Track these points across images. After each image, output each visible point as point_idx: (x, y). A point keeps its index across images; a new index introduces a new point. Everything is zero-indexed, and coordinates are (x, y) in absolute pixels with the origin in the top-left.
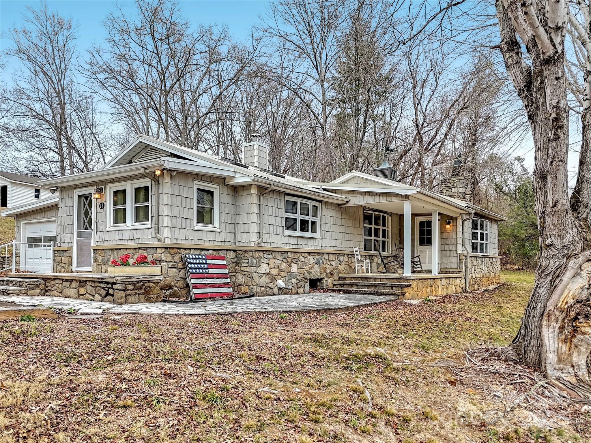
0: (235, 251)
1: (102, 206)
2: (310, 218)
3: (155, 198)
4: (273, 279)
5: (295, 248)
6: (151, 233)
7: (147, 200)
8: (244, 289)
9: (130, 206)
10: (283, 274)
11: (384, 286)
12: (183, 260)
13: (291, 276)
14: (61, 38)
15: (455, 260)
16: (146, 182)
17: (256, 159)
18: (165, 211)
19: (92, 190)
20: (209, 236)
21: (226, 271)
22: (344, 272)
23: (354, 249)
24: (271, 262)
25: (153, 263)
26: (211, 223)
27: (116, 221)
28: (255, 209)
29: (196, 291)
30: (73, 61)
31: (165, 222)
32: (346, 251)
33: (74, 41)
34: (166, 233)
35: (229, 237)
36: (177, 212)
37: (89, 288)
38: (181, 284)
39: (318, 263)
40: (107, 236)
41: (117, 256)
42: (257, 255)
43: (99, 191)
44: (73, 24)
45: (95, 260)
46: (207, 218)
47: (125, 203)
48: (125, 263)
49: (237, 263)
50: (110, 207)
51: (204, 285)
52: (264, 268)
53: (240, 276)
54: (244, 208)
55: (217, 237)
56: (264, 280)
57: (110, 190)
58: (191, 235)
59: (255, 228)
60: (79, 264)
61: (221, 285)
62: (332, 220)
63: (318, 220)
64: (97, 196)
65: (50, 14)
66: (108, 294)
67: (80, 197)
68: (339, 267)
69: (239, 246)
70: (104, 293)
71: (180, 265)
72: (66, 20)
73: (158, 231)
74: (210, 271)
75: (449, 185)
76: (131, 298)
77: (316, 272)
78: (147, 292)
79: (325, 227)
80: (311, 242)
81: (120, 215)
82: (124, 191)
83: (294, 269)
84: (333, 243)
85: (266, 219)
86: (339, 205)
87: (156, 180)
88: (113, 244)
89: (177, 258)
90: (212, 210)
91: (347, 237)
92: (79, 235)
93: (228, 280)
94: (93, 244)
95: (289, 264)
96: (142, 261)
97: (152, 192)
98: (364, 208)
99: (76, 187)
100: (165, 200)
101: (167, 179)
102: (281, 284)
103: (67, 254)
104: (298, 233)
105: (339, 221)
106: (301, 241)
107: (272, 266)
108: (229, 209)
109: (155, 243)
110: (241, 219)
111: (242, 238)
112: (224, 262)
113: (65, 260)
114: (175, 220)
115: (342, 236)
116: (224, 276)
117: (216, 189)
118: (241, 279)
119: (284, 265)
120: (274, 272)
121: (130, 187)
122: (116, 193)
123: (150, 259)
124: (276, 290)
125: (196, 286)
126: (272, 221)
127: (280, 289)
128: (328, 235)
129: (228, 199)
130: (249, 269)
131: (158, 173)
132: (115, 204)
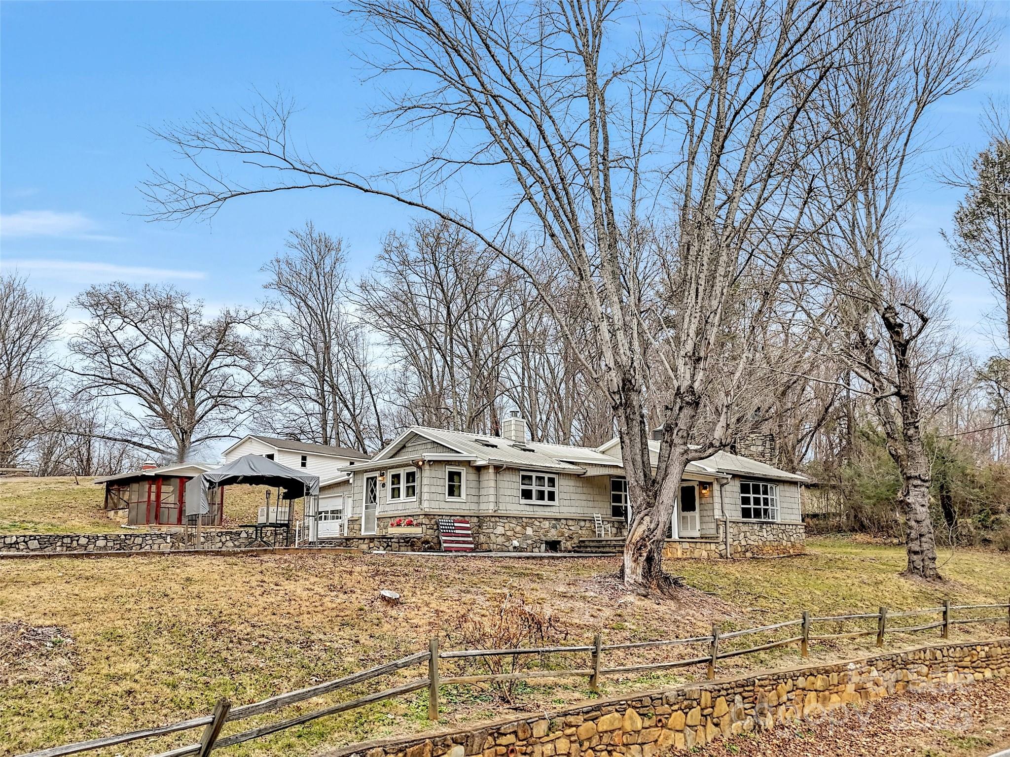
0: (478, 517)
1: (384, 485)
2: (547, 489)
3: (419, 480)
4: (509, 539)
5: (531, 514)
6: (416, 505)
7: (414, 481)
8: (485, 546)
9: (403, 485)
10: (518, 535)
11: (610, 546)
12: (437, 524)
13: (526, 537)
14: (328, 262)
15: (713, 526)
16: (414, 469)
17: (513, 433)
18: (425, 489)
19: (377, 474)
20: (457, 506)
21: (470, 532)
22: (585, 535)
23: (595, 515)
24: (507, 526)
25: (417, 525)
26: (460, 496)
27: (393, 497)
28: (492, 484)
29: (445, 545)
30: (342, 286)
31: (425, 496)
32: (588, 516)
33: (343, 265)
34: (425, 505)
35: (474, 506)
36: (433, 489)
37: (376, 542)
38: (435, 540)
39: (554, 527)
40: (387, 508)
41: (395, 521)
42: (493, 519)
43: (382, 475)
44: (343, 247)
45: (378, 526)
46: (456, 493)
47: (399, 483)
48: (399, 525)
49: (480, 527)
50: (389, 486)
51: (452, 542)
52: (500, 530)
53: (482, 536)
54: (484, 484)
55: (464, 506)
56: (500, 540)
57: (390, 474)
58: (443, 505)
59: (492, 498)
60: (366, 530)
61: (464, 542)
62: (572, 489)
63: (555, 490)
64: (380, 478)
65: (315, 235)
66: (388, 546)
67: (368, 479)
68: (580, 532)
69: (483, 513)
70: (385, 545)
71: (435, 527)
72: (334, 240)
73: (421, 503)
74: (457, 531)
75: (747, 442)
76: (402, 548)
77: (553, 535)
78: (412, 545)
79: (563, 496)
80: (548, 509)
81: (396, 492)
82: (399, 475)
83: (529, 531)
84: (573, 510)
85: (502, 491)
86: (578, 475)
87: (419, 467)
88: (390, 514)
89: (433, 522)
90: (460, 486)
91: (591, 504)
92: (367, 508)
93: (471, 539)
94: (377, 514)
95: (524, 528)
96: (410, 524)
97: (417, 476)
98: (610, 476)
99: (366, 471)
100: (425, 481)
101: (427, 467)
102: (516, 543)
103: (358, 522)
104: (534, 501)
105: (579, 490)
106: (536, 508)
107: (507, 529)
108: (474, 484)
109: (419, 512)
110: (483, 492)
111: (483, 506)
112: (468, 525)
113: (357, 527)
114: (432, 495)
115: (584, 503)
116: (467, 536)
117: (463, 471)
118: (482, 539)
119: (518, 529)
120: (509, 533)
121: (403, 472)
122: (393, 476)
123: (415, 523)
124: (511, 548)
125: (445, 541)
126: (508, 492)
127: (515, 547)
128: (567, 503)
129: (473, 477)
130: (487, 531)
131: (421, 463)
132: (393, 484)
